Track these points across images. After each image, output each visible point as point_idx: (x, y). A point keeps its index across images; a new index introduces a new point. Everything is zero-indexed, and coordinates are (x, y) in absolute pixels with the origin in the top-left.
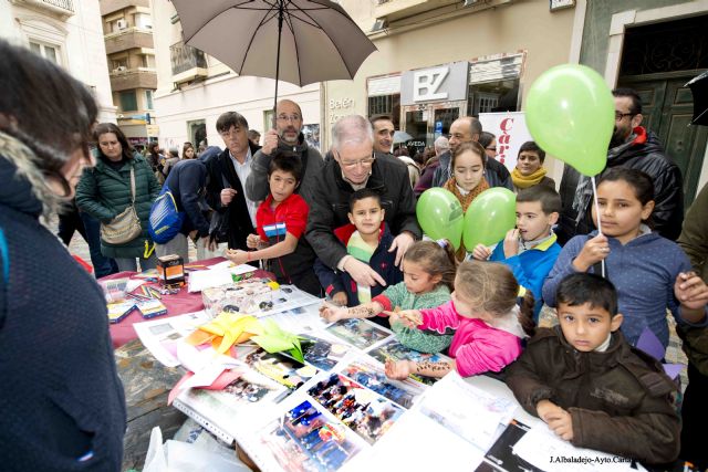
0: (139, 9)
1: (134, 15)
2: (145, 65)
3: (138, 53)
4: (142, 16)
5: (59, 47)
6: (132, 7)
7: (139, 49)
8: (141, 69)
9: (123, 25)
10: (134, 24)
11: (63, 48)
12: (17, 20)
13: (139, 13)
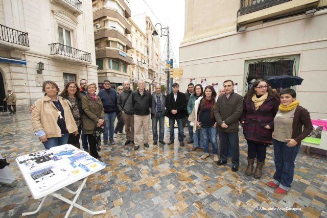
0: (108, 18)
1: (105, 21)
2: (109, 46)
3: (105, 40)
4: (109, 22)
5: (72, 31)
6: (105, 17)
7: (106, 38)
8: (107, 48)
9: (99, 26)
10: (105, 26)
11: (75, 31)
12: (52, 12)
13: (108, 20)
